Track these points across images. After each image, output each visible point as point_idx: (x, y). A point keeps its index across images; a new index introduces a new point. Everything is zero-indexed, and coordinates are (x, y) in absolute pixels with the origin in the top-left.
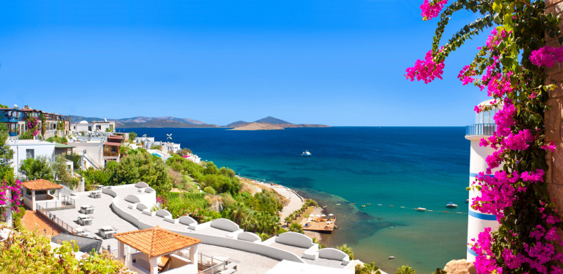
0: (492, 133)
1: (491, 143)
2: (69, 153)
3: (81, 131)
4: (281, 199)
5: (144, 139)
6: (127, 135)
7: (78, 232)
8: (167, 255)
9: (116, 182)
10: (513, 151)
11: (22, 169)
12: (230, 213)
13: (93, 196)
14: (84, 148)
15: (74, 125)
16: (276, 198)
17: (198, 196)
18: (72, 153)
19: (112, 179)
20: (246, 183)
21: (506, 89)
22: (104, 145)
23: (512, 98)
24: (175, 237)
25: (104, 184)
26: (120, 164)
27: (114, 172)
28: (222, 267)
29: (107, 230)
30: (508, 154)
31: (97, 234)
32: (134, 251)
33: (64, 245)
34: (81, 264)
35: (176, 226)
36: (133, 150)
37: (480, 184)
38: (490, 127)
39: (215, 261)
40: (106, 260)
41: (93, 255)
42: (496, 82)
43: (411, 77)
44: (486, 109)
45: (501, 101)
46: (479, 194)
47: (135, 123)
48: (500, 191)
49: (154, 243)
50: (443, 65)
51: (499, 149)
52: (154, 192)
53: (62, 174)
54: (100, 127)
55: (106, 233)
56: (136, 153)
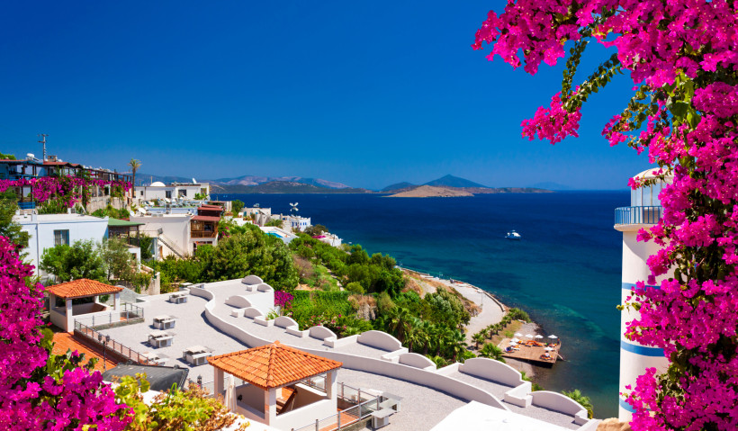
0: (657, 221)
1: (655, 236)
2: (133, 233)
3: (154, 198)
4: (468, 304)
5: (255, 211)
6: (229, 204)
7: (148, 360)
8: (291, 386)
9: (212, 277)
10: (689, 248)
11: (47, 264)
12: (387, 323)
13: (174, 300)
14: (159, 226)
15: (142, 189)
16: (458, 303)
17: (338, 297)
18: (138, 233)
19: (205, 272)
20: (412, 279)
21: (678, 151)
22: (192, 221)
23: (688, 165)
24: (304, 359)
25: (193, 281)
26: (218, 249)
27: (208, 262)
28: (374, 406)
29: (197, 353)
30: (681, 253)
31: (180, 360)
32: (240, 383)
33: (124, 383)
34: (154, 410)
35: (305, 342)
36: (238, 228)
37: (638, 299)
38: (653, 211)
39: (363, 396)
40: (195, 399)
41: (173, 393)
42: (661, 141)
43: (530, 134)
44: (647, 183)
45: (670, 170)
46: (638, 316)
47: (242, 186)
48: (669, 311)
49: (272, 367)
50: (580, 115)
51: (668, 245)
52: (271, 291)
53: (121, 268)
54: (184, 192)
55: (195, 357)
56: (243, 231)
